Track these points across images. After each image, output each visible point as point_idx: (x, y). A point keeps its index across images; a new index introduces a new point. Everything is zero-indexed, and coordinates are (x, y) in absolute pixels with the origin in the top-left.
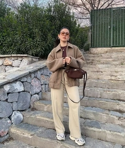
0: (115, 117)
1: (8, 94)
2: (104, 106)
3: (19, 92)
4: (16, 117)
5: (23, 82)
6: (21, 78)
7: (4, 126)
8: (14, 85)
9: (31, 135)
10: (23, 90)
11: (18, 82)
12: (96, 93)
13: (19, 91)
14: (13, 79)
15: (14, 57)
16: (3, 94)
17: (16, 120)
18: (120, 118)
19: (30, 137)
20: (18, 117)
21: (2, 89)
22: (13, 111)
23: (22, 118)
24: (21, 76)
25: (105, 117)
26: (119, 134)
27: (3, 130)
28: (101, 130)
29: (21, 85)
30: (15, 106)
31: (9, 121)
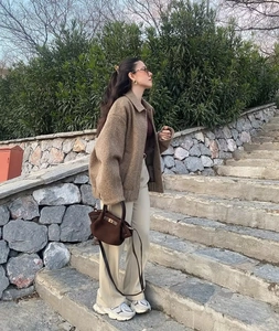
0: (261, 281)
1: (41, 207)
2: (253, 250)
3: (67, 206)
4: (53, 253)
5: (79, 185)
6: (74, 176)
7: (24, 269)
8: (55, 189)
9: (61, 294)
10: (77, 201)
11: (66, 185)
12: (247, 214)
13: (66, 202)
14: (52, 178)
15: (88, 134)
16: (30, 207)
17: (52, 260)
18: (273, 285)
19: (60, 297)
20: (58, 254)
21: (29, 198)
22: (49, 241)
23: (68, 257)
24: (71, 172)
25: (237, 278)
26: (243, 326)
27: (21, 276)
28: (202, 308)
29: (73, 191)
30: (53, 231)
31: (37, 260)
